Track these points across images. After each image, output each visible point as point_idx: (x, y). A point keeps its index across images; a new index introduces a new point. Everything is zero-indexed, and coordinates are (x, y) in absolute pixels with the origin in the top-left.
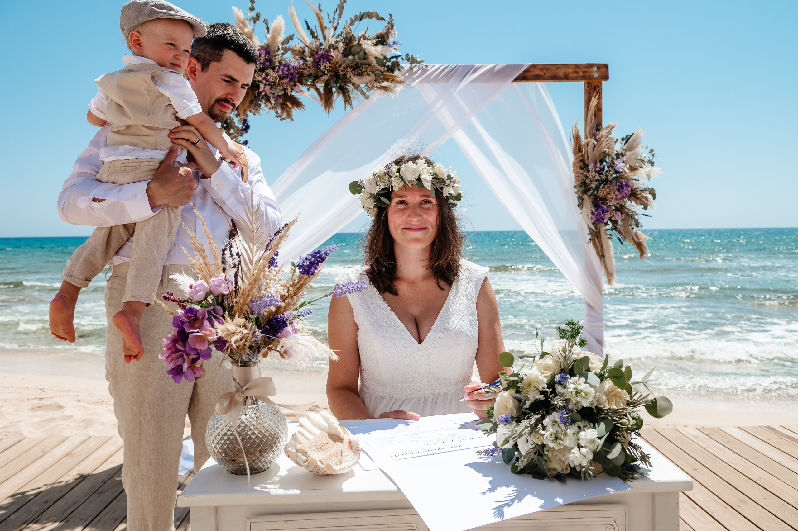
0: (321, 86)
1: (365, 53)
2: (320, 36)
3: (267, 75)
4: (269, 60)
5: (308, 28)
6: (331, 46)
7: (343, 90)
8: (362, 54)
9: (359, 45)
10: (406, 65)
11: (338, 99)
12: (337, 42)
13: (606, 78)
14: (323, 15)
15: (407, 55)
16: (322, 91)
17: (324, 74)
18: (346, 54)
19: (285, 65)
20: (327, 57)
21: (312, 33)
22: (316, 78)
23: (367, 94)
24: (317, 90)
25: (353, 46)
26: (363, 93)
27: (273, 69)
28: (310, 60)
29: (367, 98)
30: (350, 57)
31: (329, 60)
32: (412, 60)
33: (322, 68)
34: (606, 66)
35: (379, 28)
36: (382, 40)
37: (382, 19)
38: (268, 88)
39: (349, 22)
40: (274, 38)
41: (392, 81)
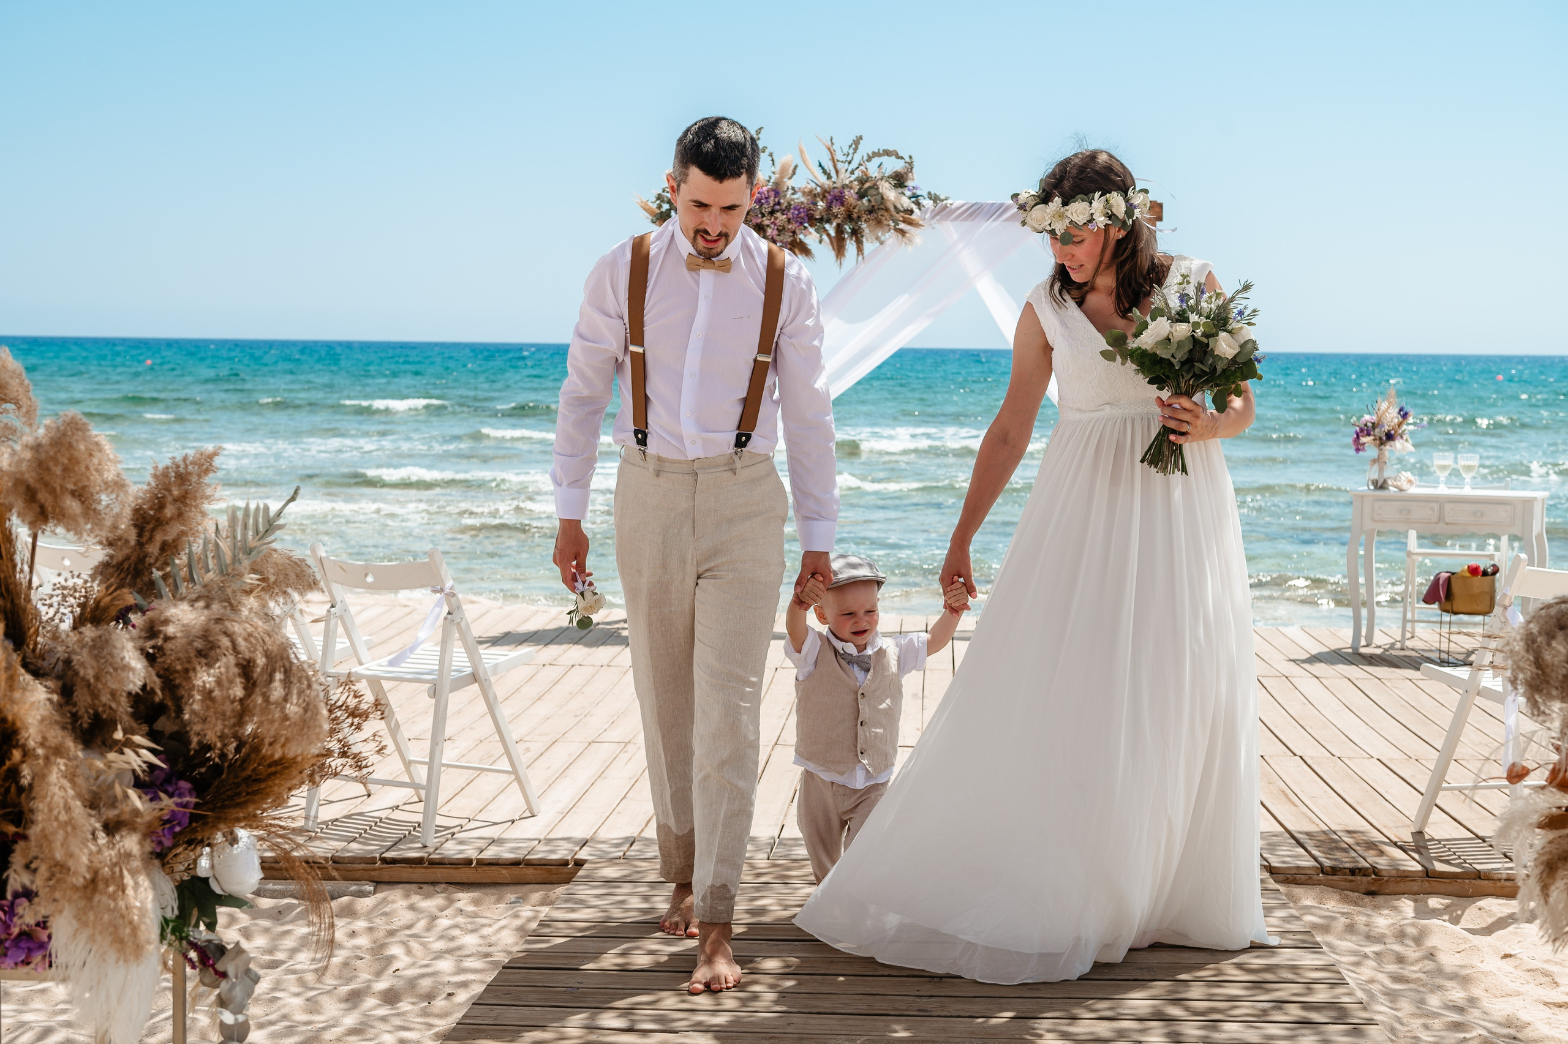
0: (831, 229)
1: (882, 198)
2: (833, 174)
3: (776, 219)
4: (779, 203)
5: (820, 165)
6: (844, 186)
7: (856, 233)
8: (879, 198)
9: (875, 187)
10: (927, 203)
11: (851, 246)
12: (851, 182)
13: (1160, 219)
14: (836, 147)
15: (929, 193)
16: (833, 233)
17: (836, 217)
18: (861, 195)
19: (795, 209)
20: (840, 199)
21: (824, 172)
22: (829, 221)
23: (883, 238)
24: (829, 235)
25: (870, 188)
26: (878, 238)
27: (783, 212)
28: (821, 205)
29: (882, 243)
30: (865, 200)
31: (842, 204)
32: (935, 199)
33: (835, 210)
34: (1161, 206)
35: (898, 166)
36: (899, 180)
37: (902, 158)
38: (775, 232)
39: (866, 158)
40: (782, 177)
41: (910, 223)
